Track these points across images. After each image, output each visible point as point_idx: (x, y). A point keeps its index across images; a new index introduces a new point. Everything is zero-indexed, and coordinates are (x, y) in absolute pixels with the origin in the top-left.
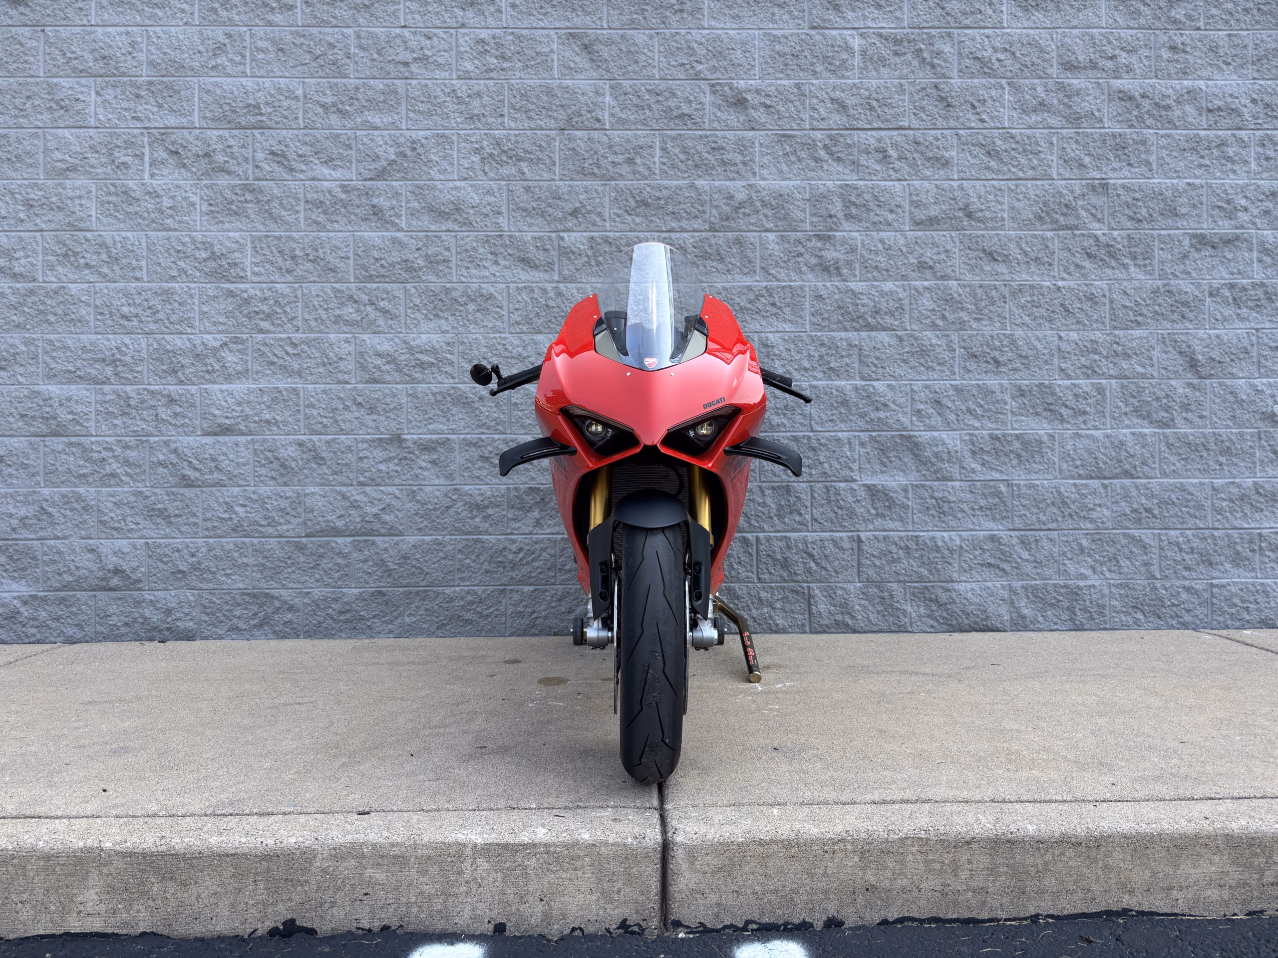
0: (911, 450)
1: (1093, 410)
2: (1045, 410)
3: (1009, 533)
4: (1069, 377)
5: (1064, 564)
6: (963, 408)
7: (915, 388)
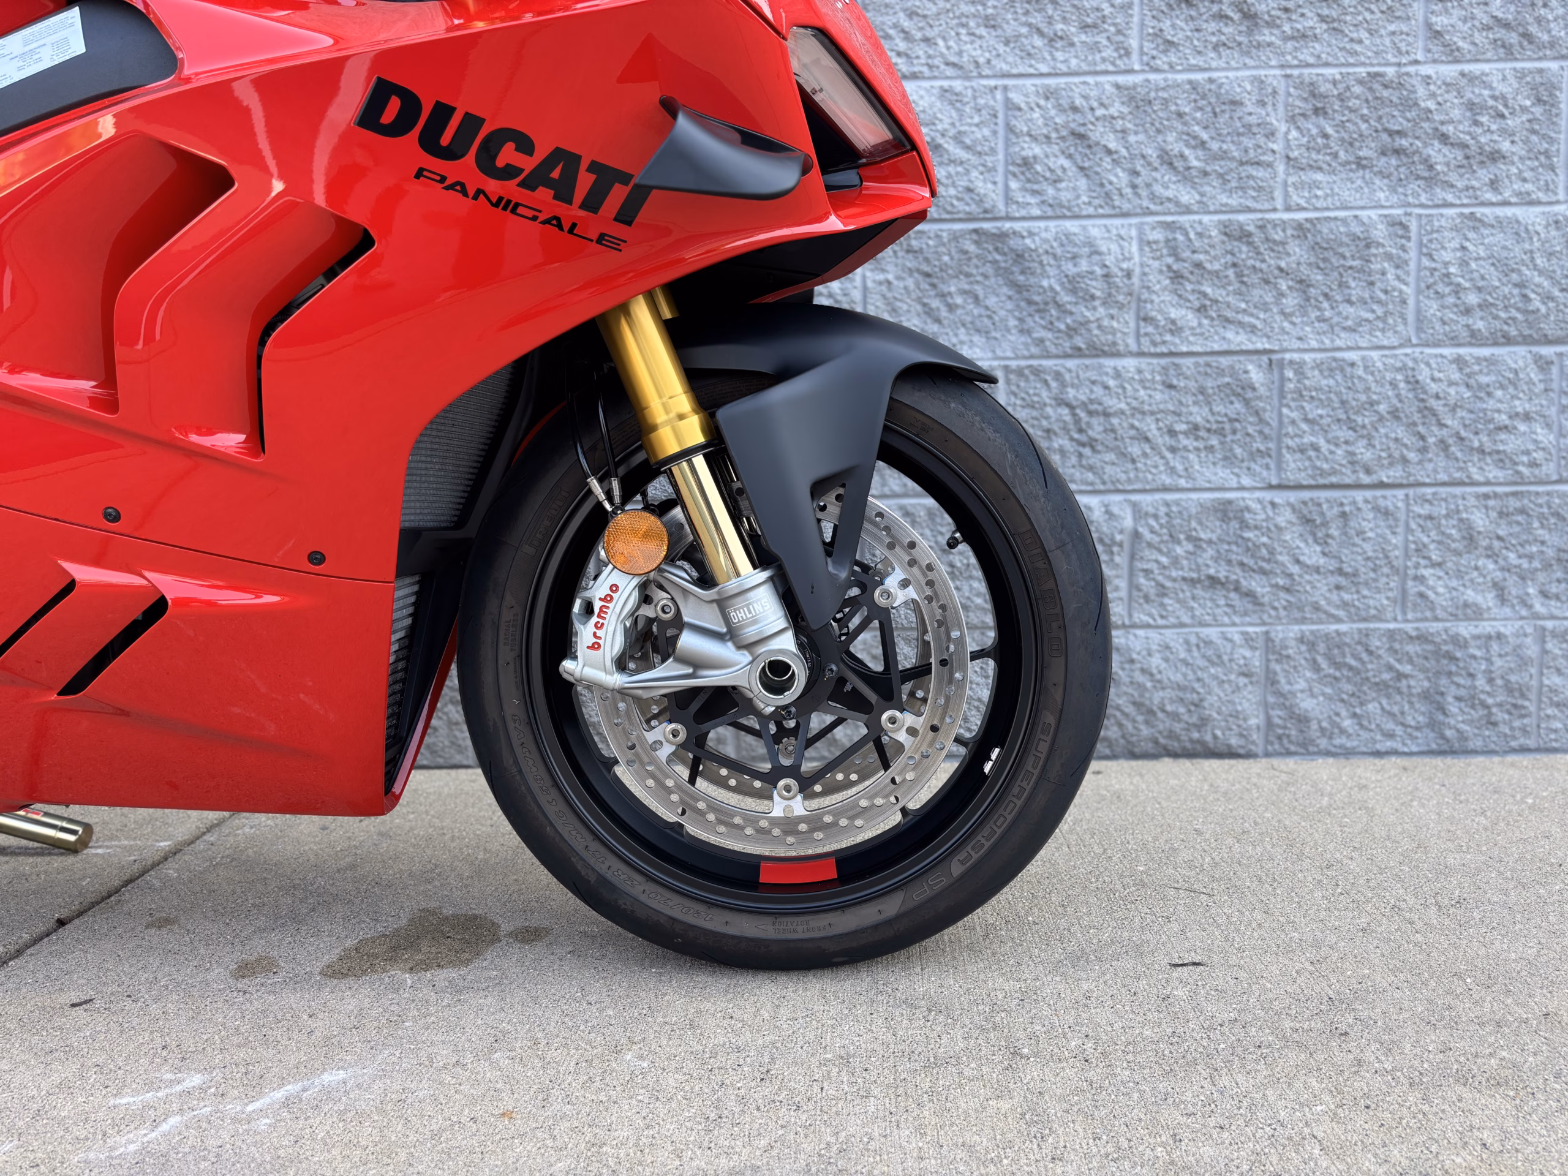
0: (1004, 273)
1: (1519, 150)
2: (1383, 153)
3: (1268, 496)
4: (1454, 55)
5: (1420, 579)
6: (1151, 152)
7: (1016, 97)
